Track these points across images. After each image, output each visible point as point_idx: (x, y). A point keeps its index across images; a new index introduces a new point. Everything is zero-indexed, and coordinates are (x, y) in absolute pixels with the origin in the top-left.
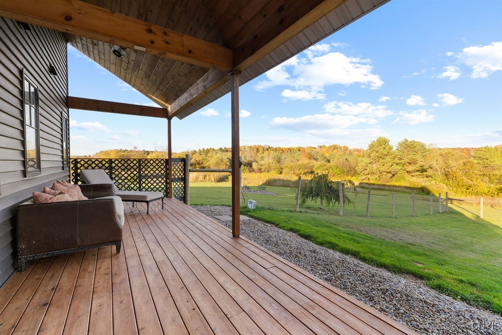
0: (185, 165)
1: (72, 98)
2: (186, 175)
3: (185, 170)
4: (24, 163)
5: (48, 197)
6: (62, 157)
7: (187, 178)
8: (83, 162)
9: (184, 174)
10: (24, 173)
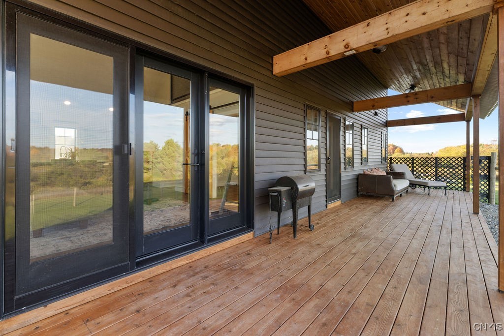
0: (489, 163)
1: (389, 121)
2: (491, 173)
3: (489, 167)
4: (361, 159)
5: (367, 173)
6: (382, 156)
7: (491, 176)
8: (395, 159)
9: (489, 172)
10: (362, 163)
